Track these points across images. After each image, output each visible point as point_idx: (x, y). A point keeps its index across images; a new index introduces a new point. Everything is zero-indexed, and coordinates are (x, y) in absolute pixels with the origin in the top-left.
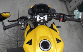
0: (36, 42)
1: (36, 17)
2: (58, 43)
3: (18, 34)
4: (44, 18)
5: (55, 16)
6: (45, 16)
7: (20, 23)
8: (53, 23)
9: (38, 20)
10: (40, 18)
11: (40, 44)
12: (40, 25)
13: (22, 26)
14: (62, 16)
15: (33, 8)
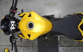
0: (29, 31)
1: (11, 30)
2: (31, 16)
3: (27, 46)
4: (12, 23)
5: (12, 15)
6: (11, 23)
7: (14, 42)
8: (19, 14)
9: (14, 28)
10: (12, 27)
11: (30, 29)
12: (18, 26)
13: (16, 40)
14: (12, 10)
15: (4, 31)
